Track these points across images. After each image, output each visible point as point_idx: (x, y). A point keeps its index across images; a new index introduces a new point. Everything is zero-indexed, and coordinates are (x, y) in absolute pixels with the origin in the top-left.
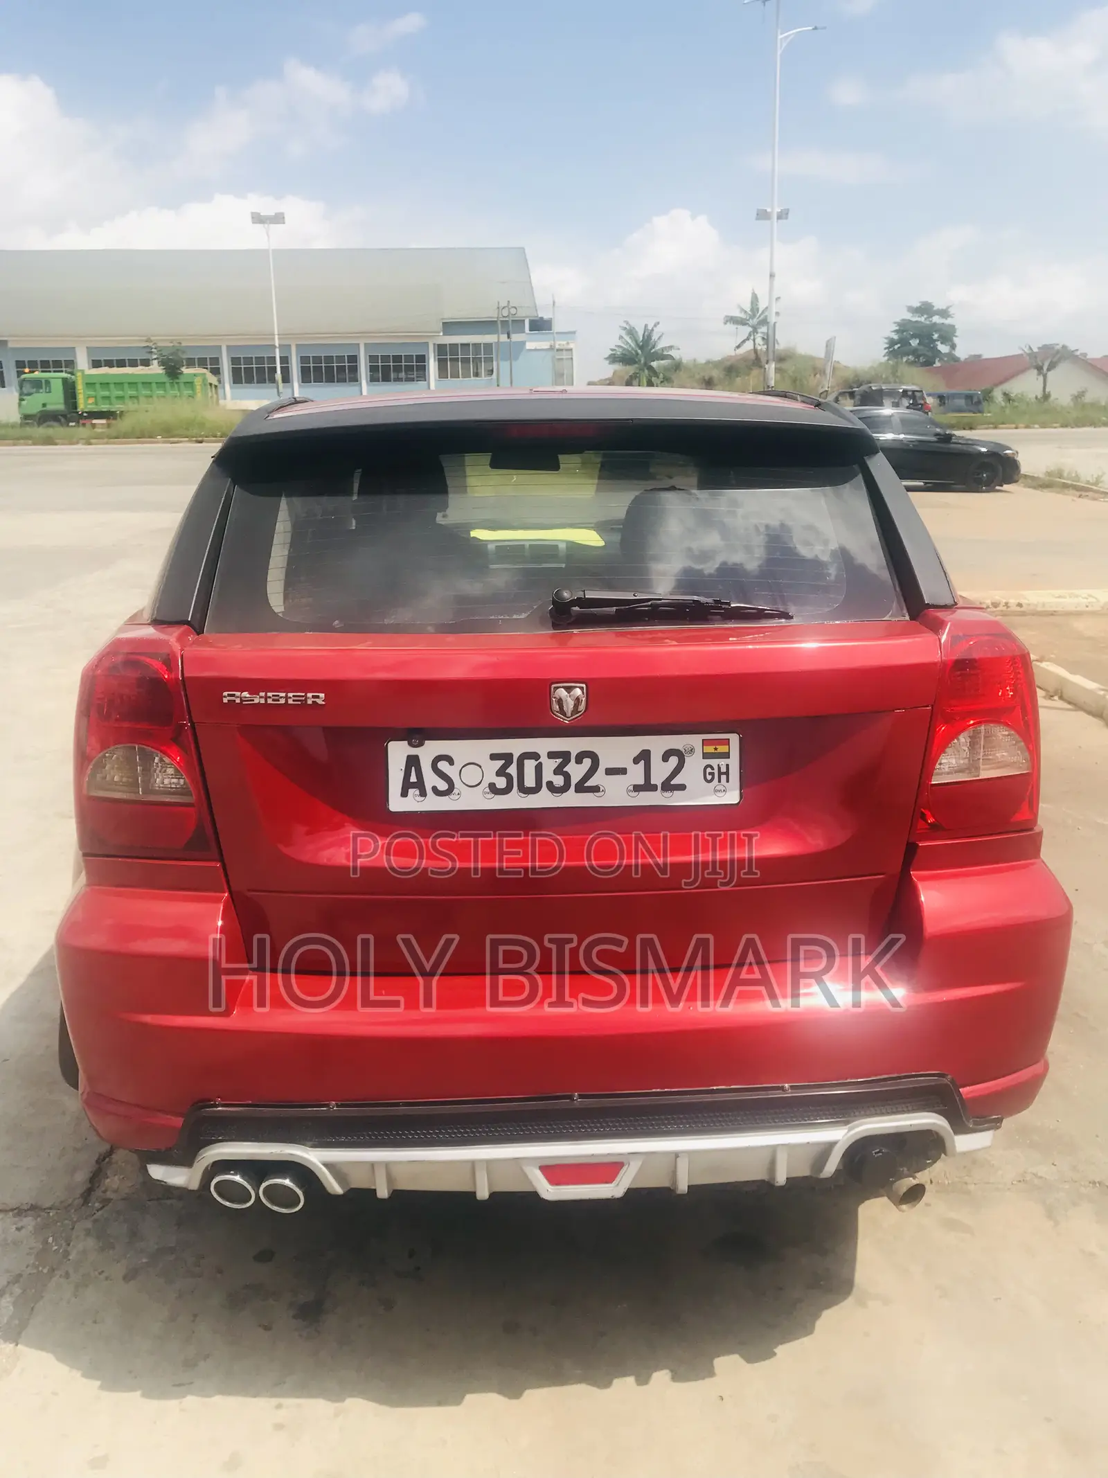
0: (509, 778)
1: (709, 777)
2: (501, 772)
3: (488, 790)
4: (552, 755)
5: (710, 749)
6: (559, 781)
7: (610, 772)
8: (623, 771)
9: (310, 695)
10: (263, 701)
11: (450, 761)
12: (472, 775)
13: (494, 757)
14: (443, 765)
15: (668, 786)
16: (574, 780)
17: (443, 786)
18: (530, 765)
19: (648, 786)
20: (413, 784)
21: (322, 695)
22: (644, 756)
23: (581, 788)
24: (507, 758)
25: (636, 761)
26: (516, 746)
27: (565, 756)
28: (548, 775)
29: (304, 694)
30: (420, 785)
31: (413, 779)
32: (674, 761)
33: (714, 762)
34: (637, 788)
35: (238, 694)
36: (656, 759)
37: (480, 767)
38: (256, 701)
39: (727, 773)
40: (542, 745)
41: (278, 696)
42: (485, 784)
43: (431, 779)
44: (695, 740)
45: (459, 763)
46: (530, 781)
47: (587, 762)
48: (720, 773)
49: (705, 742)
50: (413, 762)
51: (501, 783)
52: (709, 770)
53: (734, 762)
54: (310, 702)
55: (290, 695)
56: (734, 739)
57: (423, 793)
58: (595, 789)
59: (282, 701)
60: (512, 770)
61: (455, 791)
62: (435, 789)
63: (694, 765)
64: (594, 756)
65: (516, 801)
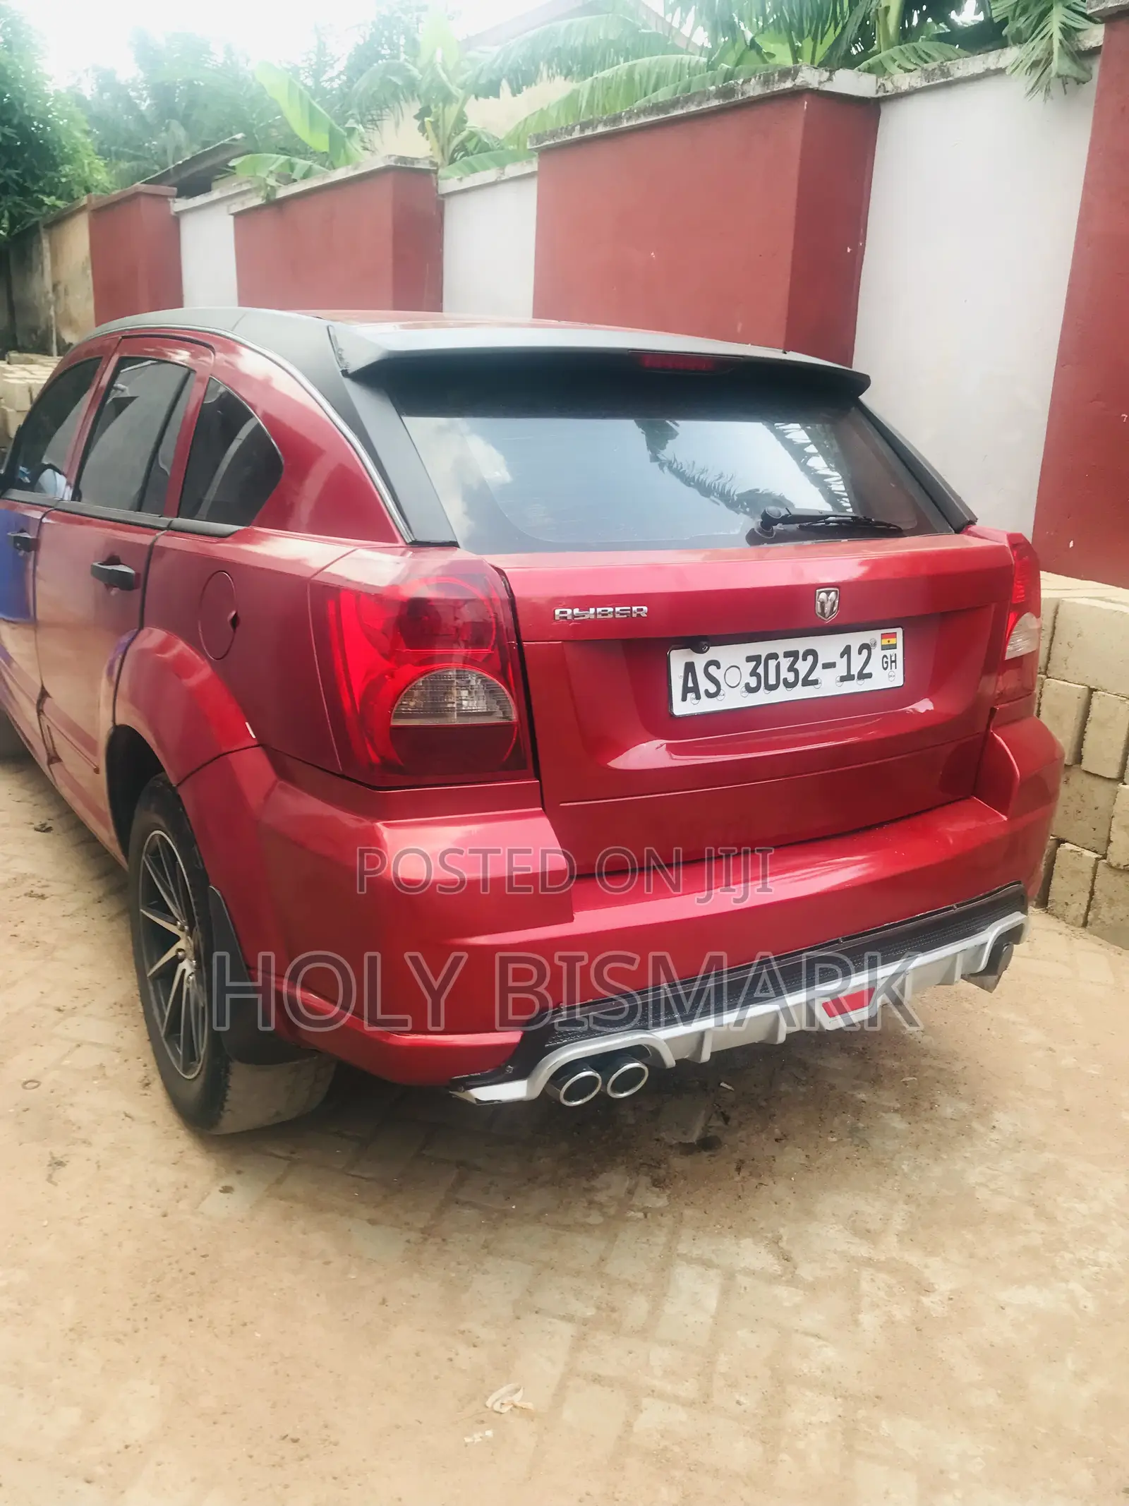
0: (758, 676)
1: (885, 666)
2: (754, 673)
3: (744, 689)
5: (885, 642)
6: (791, 677)
7: (826, 666)
8: (832, 665)
9: (635, 608)
10: (593, 617)
11: (716, 664)
12: (733, 678)
13: (749, 659)
14: (712, 669)
15: (863, 676)
16: (801, 676)
18: (772, 663)
19: (848, 678)
20: (691, 689)
21: (645, 608)
22: (847, 651)
23: (806, 682)
24: (756, 659)
25: (842, 656)
26: (762, 648)
27: (793, 654)
28: (784, 674)
29: (629, 608)
30: (696, 690)
31: (690, 684)
32: (865, 652)
33: (888, 653)
34: (843, 679)
35: (570, 611)
36: (854, 651)
37: (739, 669)
38: (587, 617)
39: (895, 661)
40: (780, 646)
41: (607, 611)
42: (742, 684)
43: (704, 684)
44: (876, 635)
45: (724, 666)
46: (772, 681)
47: (810, 658)
48: (892, 662)
49: (883, 636)
50: (690, 668)
51: (753, 683)
52: (885, 659)
53: (899, 651)
54: (634, 615)
55: (618, 609)
56: (899, 631)
57: (698, 697)
58: (815, 682)
59: (610, 616)
60: (761, 670)
61: (722, 692)
62: (707, 692)
63: (877, 653)
64: (813, 653)
65: (763, 698)
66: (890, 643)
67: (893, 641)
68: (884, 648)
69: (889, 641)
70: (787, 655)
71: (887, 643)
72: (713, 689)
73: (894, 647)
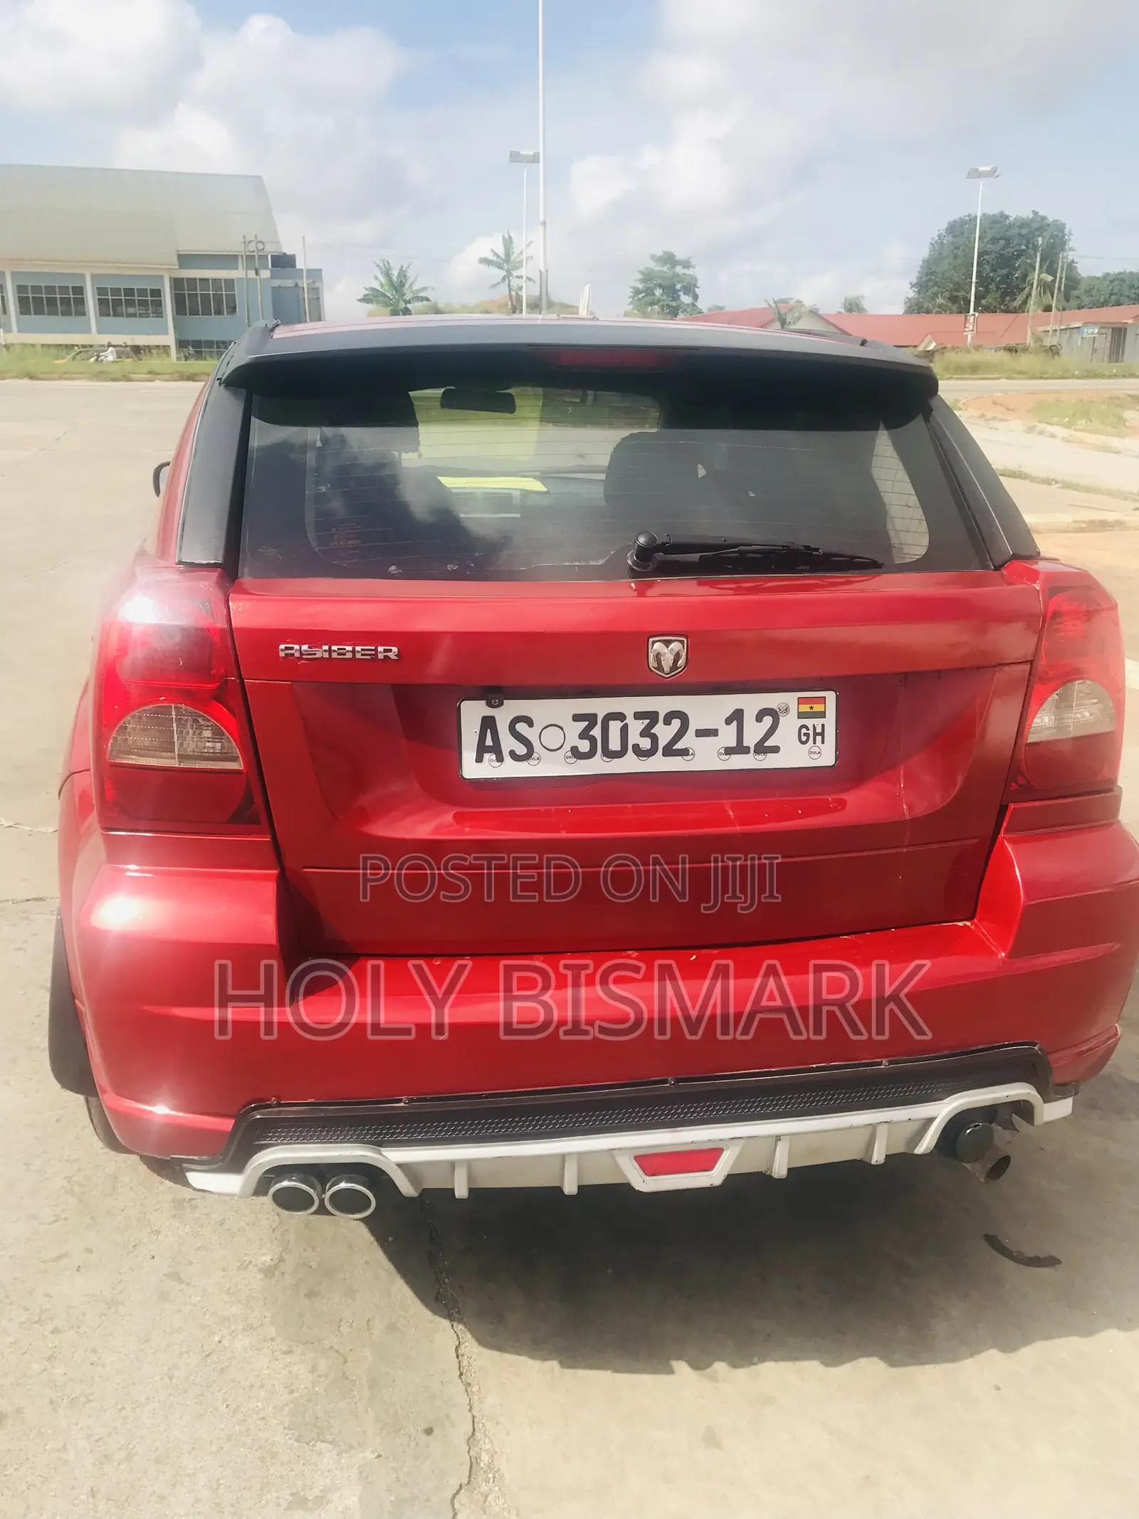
0: (593, 741)
1: (804, 738)
2: (584, 735)
3: (569, 754)
5: (805, 708)
6: (646, 744)
7: (701, 733)
8: (713, 733)
9: (381, 649)
10: (326, 655)
11: (530, 722)
12: (552, 738)
13: (577, 718)
14: (521, 728)
15: (761, 748)
16: (662, 743)
18: (615, 727)
19: (740, 749)
20: (489, 747)
21: (395, 649)
22: (737, 716)
23: (669, 751)
24: (591, 719)
25: (728, 722)
26: (600, 706)
27: (652, 717)
28: (634, 738)
29: (374, 648)
30: (497, 749)
31: (489, 742)
32: (768, 721)
33: (809, 722)
34: (729, 751)
35: (297, 647)
36: (749, 718)
37: (562, 729)
38: (319, 655)
39: (822, 734)
40: (629, 705)
41: (345, 649)
42: (567, 747)
43: (508, 742)
44: (790, 699)
45: (538, 725)
46: (615, 744)
47: (676, 723)
48: (816, 734)
49: (801, 701)
50: (488, 724)
51: (584, 746)
52: (804, 731)
53: (830, 723)
54: (381, 656)
55: (358, 648)
56: (831, 697)
57: (500, 759)
58: (684, 752)
59: (349, 656)
60: (597, 732)
61: (535, 755)
62: (513, 755)
63: (790, 724)
64: (683, 717)
65: (598, 766)
66: (814, 710)
67: (818, 708)
68: (801, 715)
69: (811, 708)
70: (638, 716)
71: (809, 710)
72: (521, 750)
73: (822, 715)
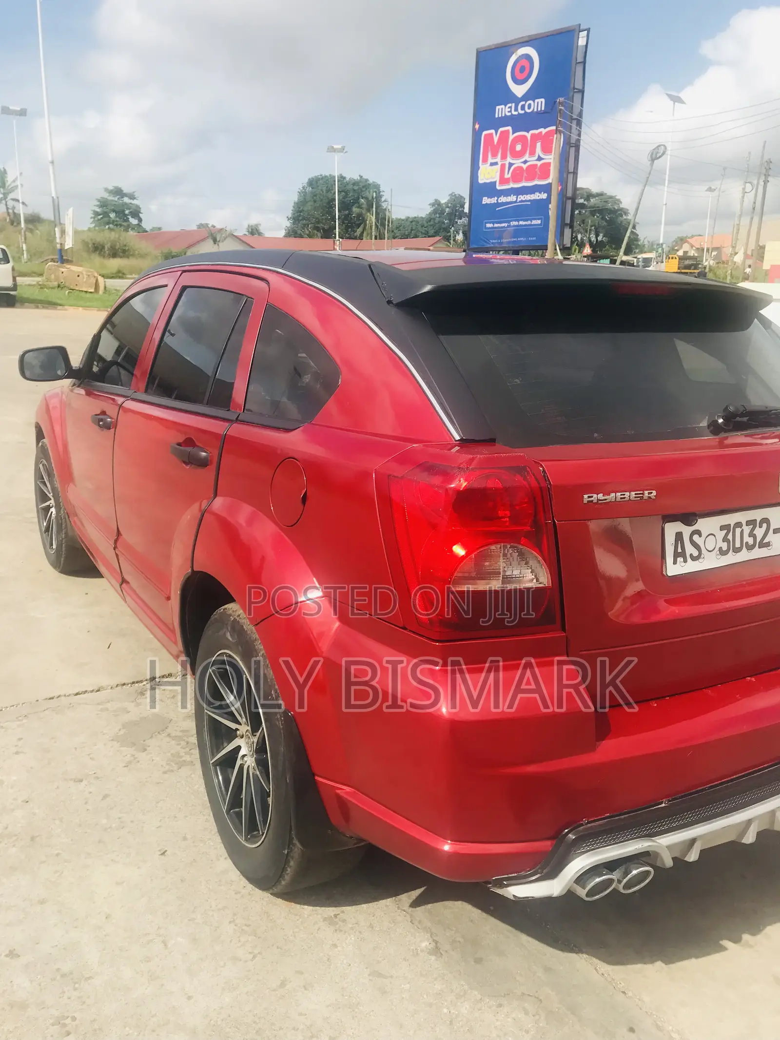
0: (728, 541)
2: (725, 539)
3: (718, 552)
4: (748, 523)
6: (751, 541)
7: (775, 531)
8: (779, 531)
9: (646, 492)
10: (613, 500)
11: (698, 533)
12: (711, 543)
13: (722, 528)
14: (696, 538)
16: (758, 540)
17: (695, 553)
18: (738, 530)
20: (680, 554)
21: (654, 492)
23: (763, 545)
24: (728, 528)
26: (731, 519)
27: (752, 523)
28: (746, 538)
29: (642, 492)
30: (683, 554)
35: (595, 496)
37: (715, 536)
38: (608, 500)
40: (744, 517)
41: (624, 494)
42: (717, 549)
43: (690, 550)
45: (704, 535)
46: (738, 545)
47: (765, 525)
50: (679, 536)
51: (725, 546)
54: (646, 498)
55: (633, 493)
57: (685, 560)
58: (768, 545)
59: (627, 499)
60: (730, 537)
61: (702, 556)
62: (691, 555)
64: (766, 521)
65: (732, 558)
